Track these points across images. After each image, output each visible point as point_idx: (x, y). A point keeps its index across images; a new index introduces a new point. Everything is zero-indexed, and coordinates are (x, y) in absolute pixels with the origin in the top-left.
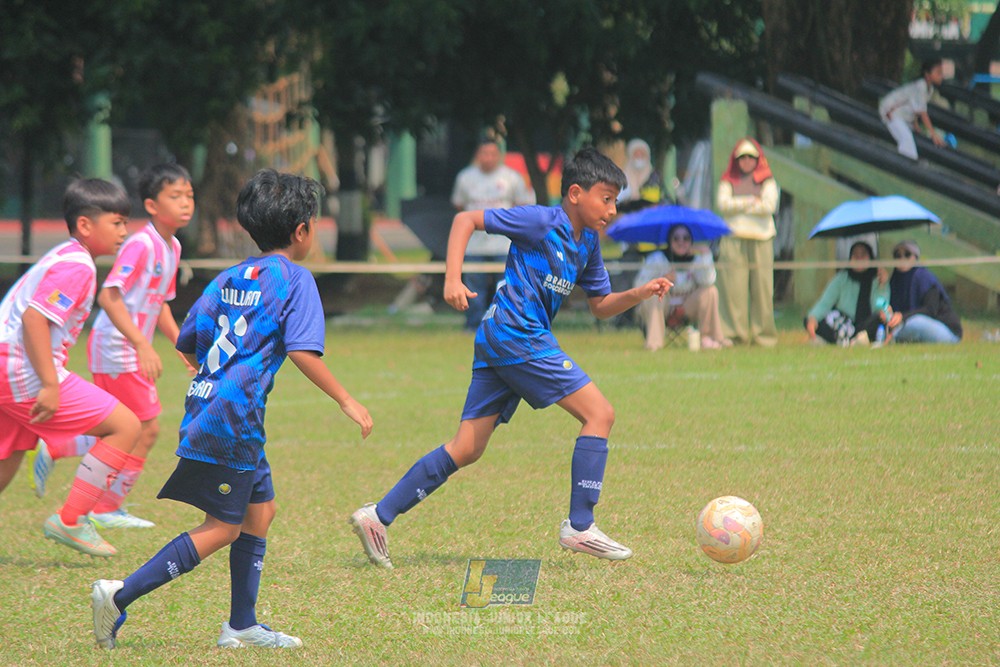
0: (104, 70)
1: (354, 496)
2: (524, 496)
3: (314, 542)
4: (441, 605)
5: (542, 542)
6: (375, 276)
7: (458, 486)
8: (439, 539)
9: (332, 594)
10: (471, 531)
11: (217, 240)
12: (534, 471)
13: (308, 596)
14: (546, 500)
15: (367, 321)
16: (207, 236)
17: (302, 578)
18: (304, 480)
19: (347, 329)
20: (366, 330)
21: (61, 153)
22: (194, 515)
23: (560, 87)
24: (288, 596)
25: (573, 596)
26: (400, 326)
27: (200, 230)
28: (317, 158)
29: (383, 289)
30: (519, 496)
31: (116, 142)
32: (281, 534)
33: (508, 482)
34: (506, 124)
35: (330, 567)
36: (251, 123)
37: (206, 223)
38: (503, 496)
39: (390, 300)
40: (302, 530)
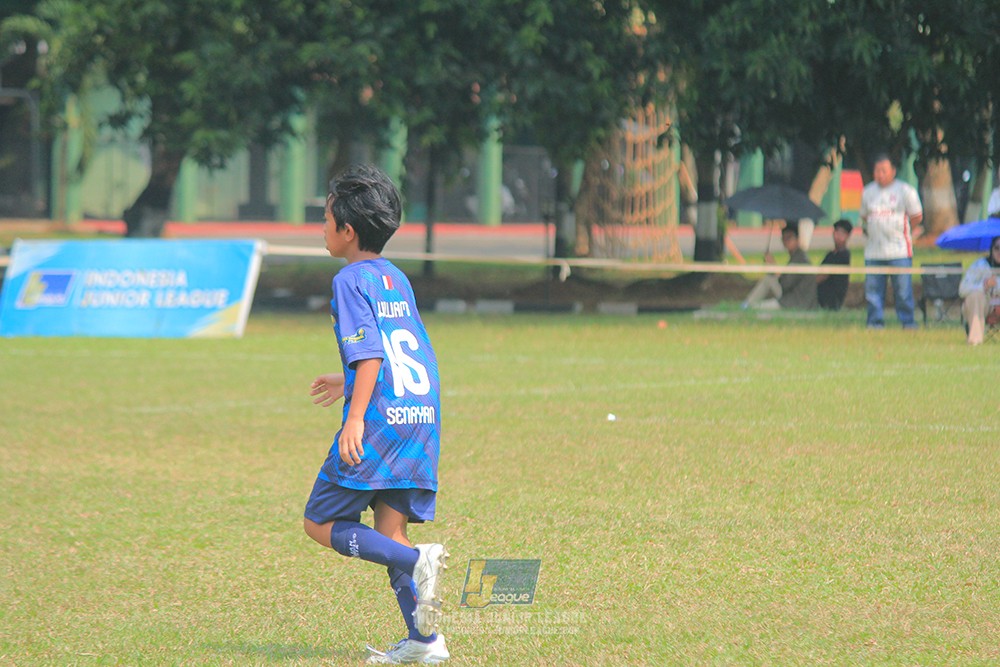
0: (500, 97)
1: (716, 467)
2: (865, 470)
3: (683, 506)
4: (795, 563)
5: (883, 510)
6: (728, 275)
7: (807, 460)
8: (792, 506)
9: (700, 551)
10: (819, 499)
11: (591, 243)
12: (873, 448)
13: (679, 552)
14: (884, 475)
15: (723, 316)
16: (583, 240)
17: (674, 537)
18: (672, 452)
19: (704, 322)
20: (722, 323)
21: (460, 165)
22: (578, 481)
23: (895, 114)
24: (661, 552)
25: (911, 557)
26: (750, 320)
27: (577, 233)
28: (679, 173)
29: (736, 288)
30: (860, 470)
31: (506, 158)
32: (654, 498)
33: (850, 457)
34: (846, 145)
35: (697, 528)
36: (624, 142)
37: (582, 229)
38: (846, 469)
39: (743, 298)
40: (672, 496)
